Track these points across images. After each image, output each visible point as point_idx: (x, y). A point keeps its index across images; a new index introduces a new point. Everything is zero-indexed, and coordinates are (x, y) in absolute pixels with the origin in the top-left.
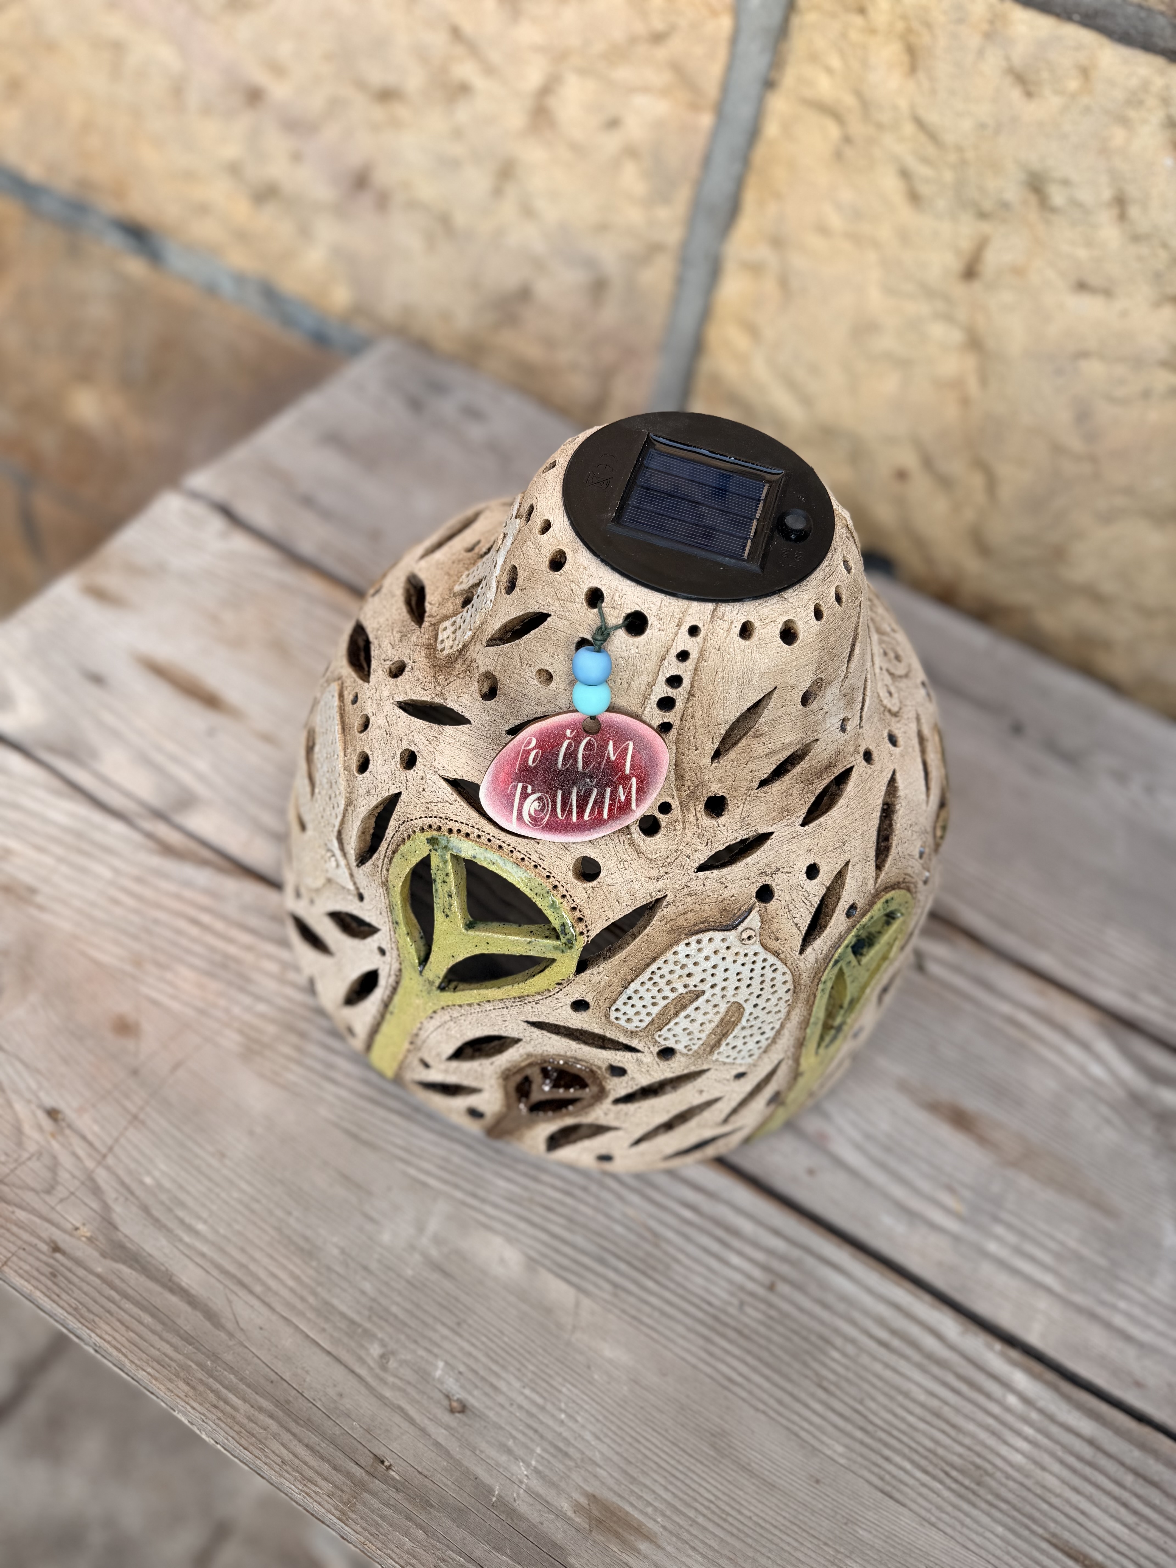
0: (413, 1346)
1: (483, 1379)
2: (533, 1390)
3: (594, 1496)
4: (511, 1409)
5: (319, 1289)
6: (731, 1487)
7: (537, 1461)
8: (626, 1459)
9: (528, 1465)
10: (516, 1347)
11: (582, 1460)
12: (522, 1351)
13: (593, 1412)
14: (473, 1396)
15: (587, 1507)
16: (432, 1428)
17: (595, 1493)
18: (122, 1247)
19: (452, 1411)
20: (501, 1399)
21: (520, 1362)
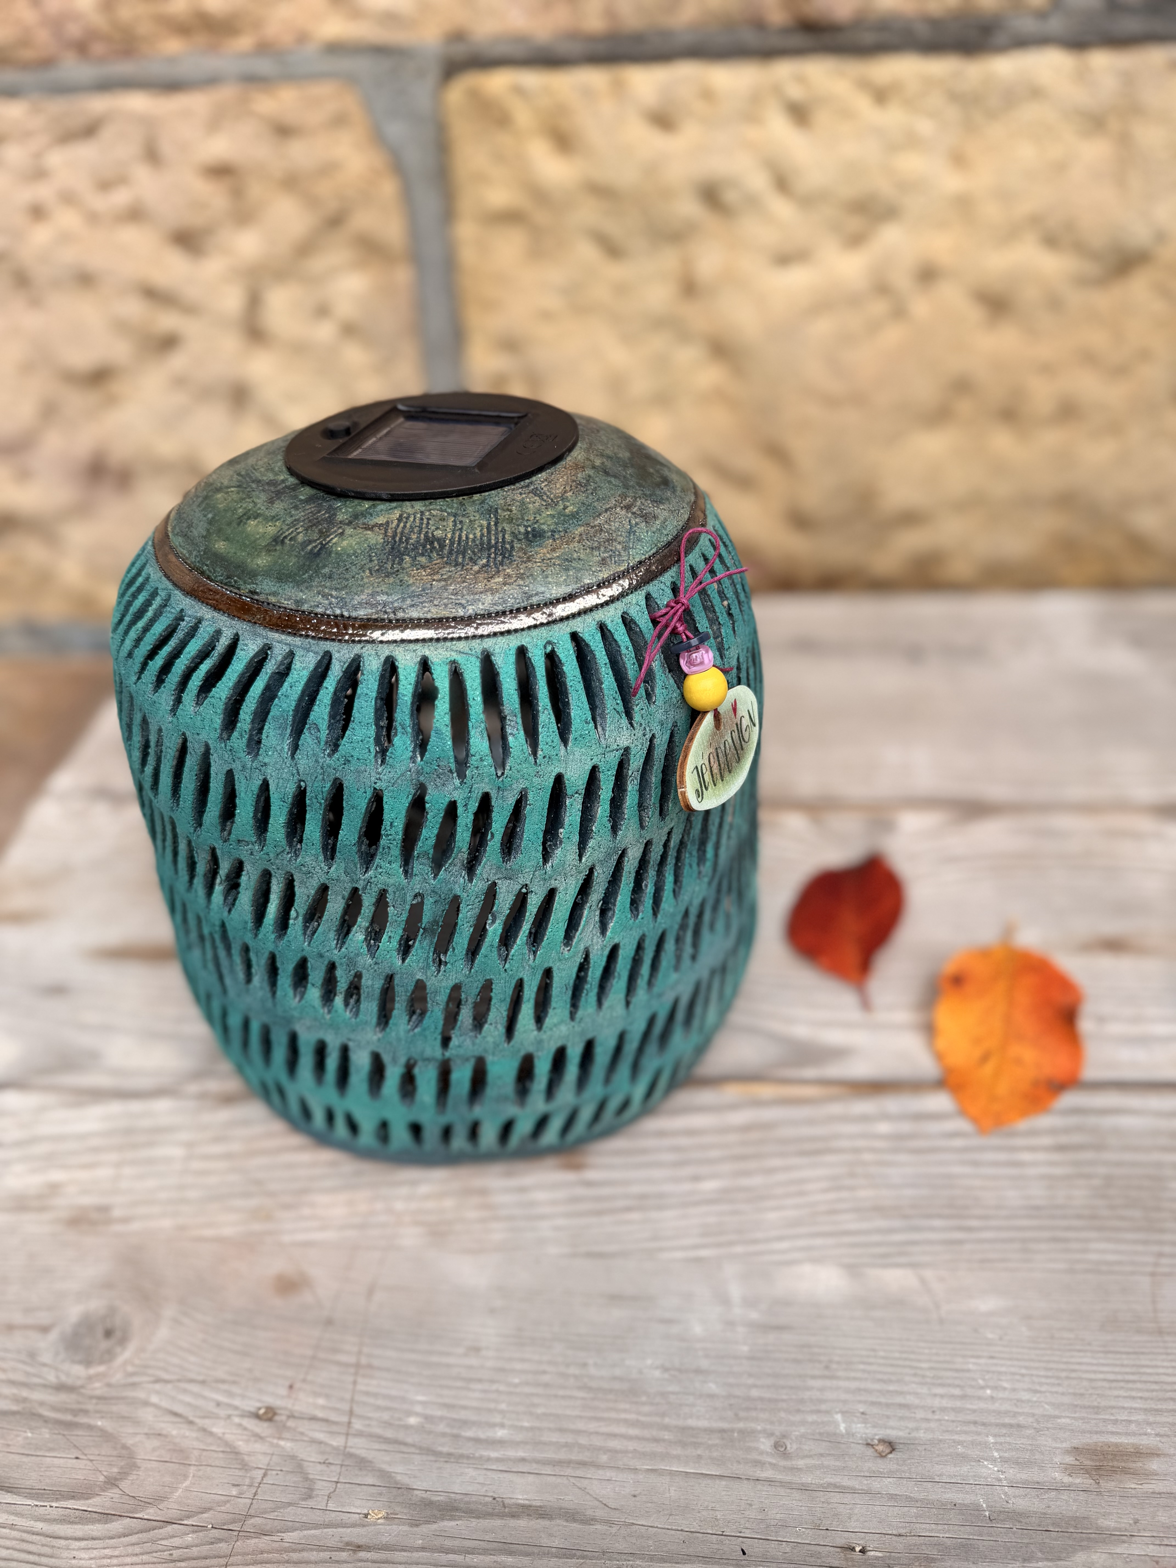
0: (798, 1418)
1: (888, 1405)
2: (942, 1385)
3: (1076, 1449)
4: (937, 1417)
5: (667, 1420)
7: (997, 1450)
8: (1075, 1394)
9: (994, 1461)
10: (897, 1355)
11: (1038, 1422)
12: (905, 1356)
13: (1013, 1370)
14: (893, 1428)
15: (1077, 1463)
16: (876, 1485)
17: (1074, 1446)
18: (429, 1504)
19: (882, 1456)
20: (920, 1414)
21: (911, 1367)
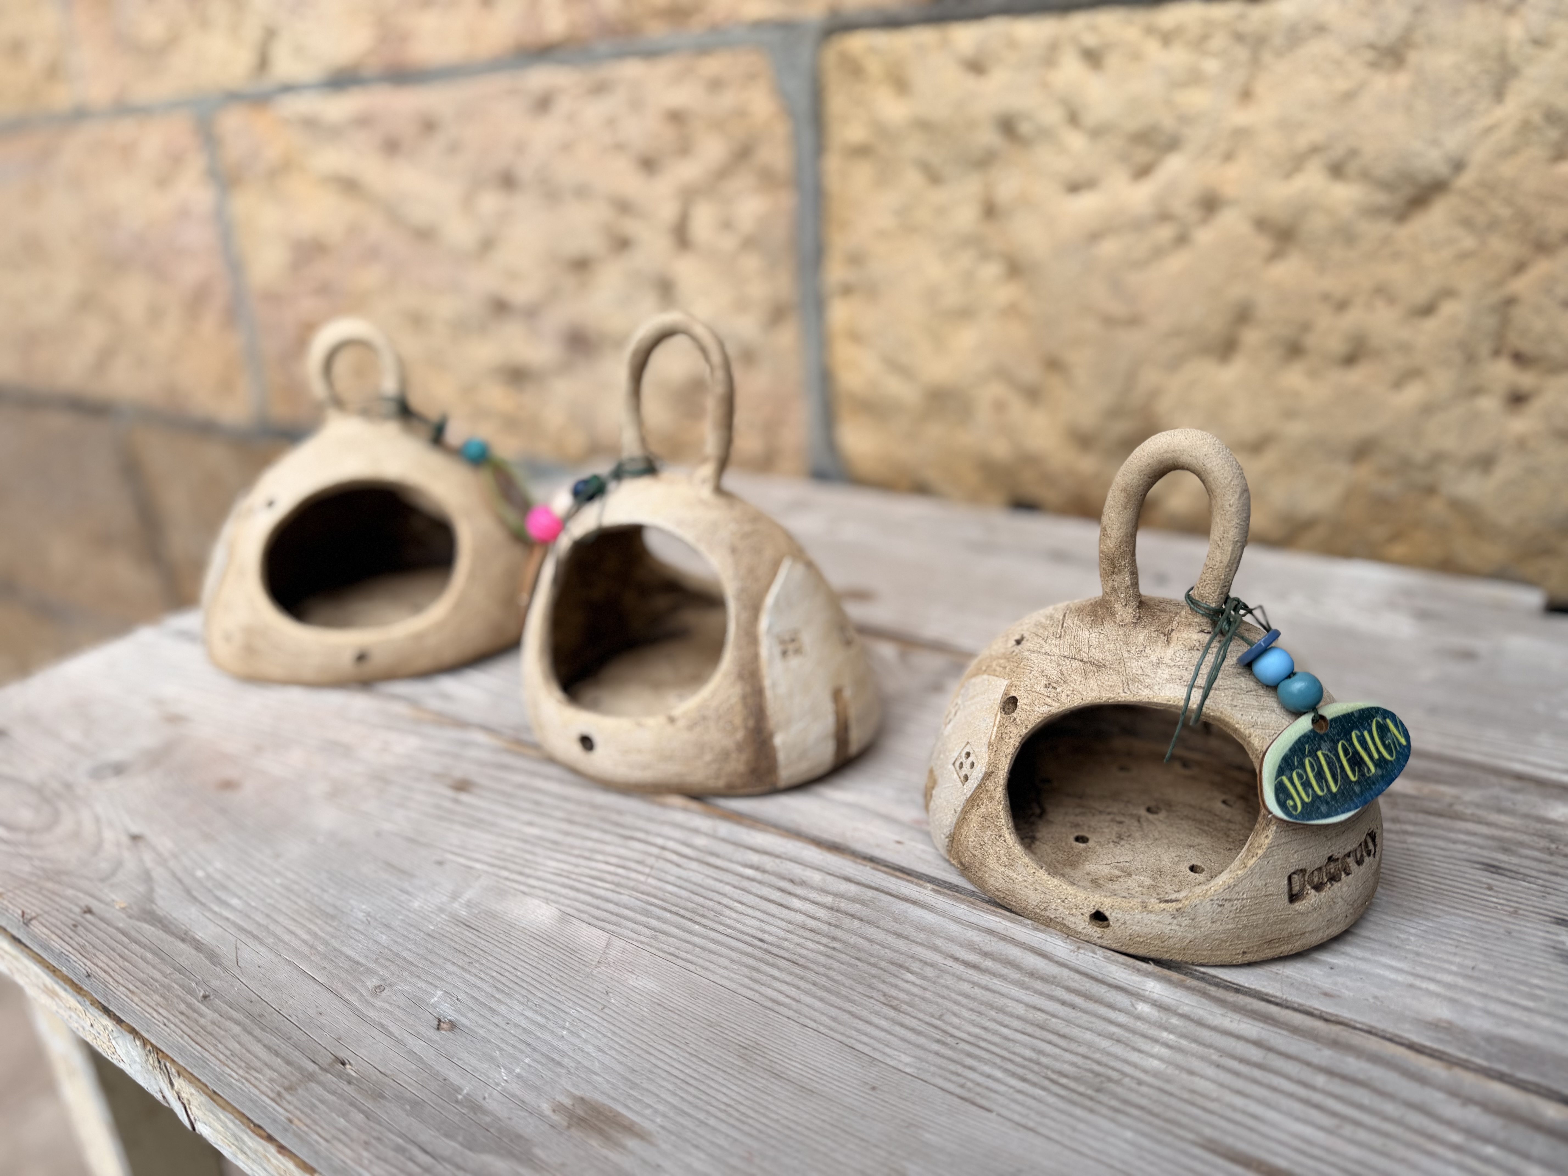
0: (413, 980)
1: (481, 1004)
2: (536, 1012)
3: (582, 1099)
4: (507, 1028)
5: (332, 940)
6: (757, 1093)
7: (523, 1068)
8: (630, 1068)
9: (510, 1071)
12: (533, 982)
13: (602, 1029)
17: (583, 1096)
18: (151, 912)
19: (438, 1028)
20: (496, 1019)
21: (529, 991)
